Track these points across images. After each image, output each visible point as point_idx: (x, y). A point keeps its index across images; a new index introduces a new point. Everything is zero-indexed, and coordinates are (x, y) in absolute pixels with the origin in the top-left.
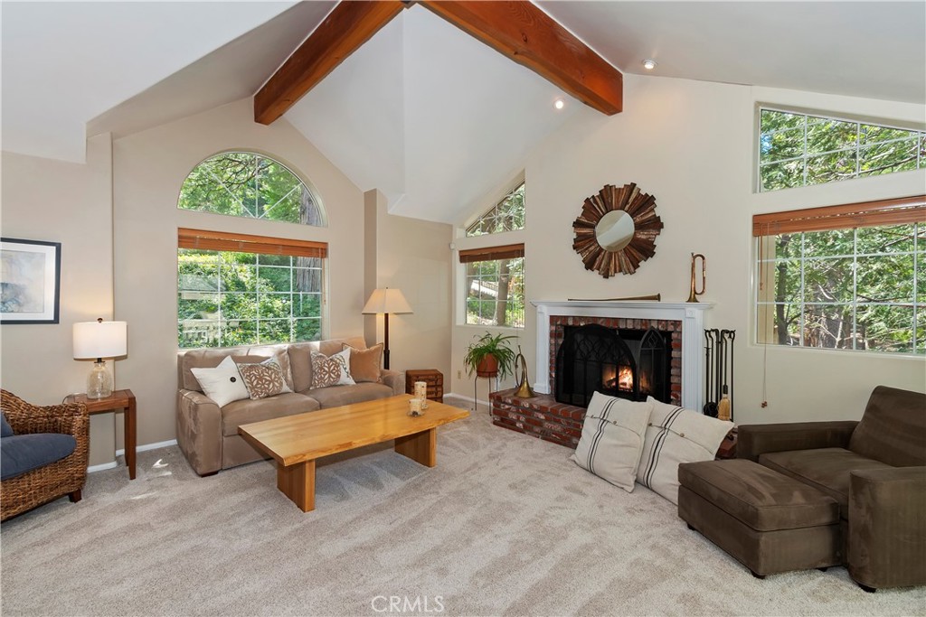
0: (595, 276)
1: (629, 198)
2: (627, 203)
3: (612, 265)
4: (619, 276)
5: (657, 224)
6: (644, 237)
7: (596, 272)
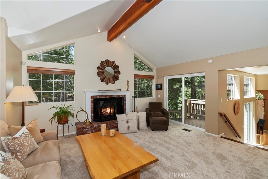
0: (104, 84)
1: (113, 64)
2: (112, 66)
3: (109, 81)
4: (110, 84)
5: (119, 72)
6: (116, 75)
7: (104, 83)
